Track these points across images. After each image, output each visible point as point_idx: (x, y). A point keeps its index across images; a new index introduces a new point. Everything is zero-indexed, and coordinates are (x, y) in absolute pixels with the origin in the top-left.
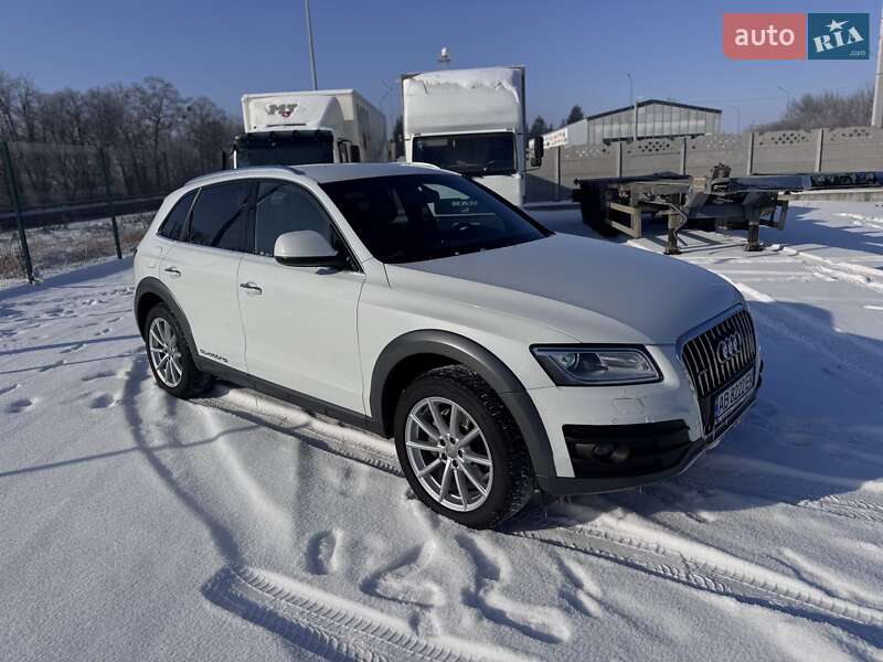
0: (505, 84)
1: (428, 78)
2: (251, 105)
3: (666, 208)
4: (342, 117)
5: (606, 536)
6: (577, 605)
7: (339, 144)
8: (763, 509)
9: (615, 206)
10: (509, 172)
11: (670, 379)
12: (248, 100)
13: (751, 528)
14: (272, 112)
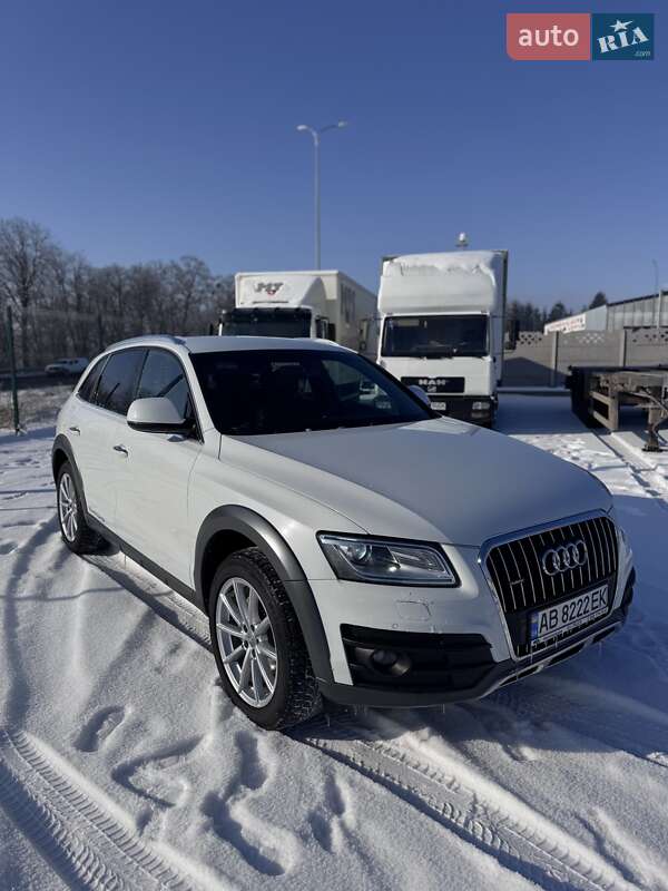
0: (482, 267)
1: (405, 260)
2: (243, 282)
3: (646, 400)
4: (325, 296)
5: (403, 759)
6: (323, 838)
7: (317, 321)
9: (597, 396)
10: (480, 354)
11: (468, 585)
12: (241, 277)
14: (259, 290)
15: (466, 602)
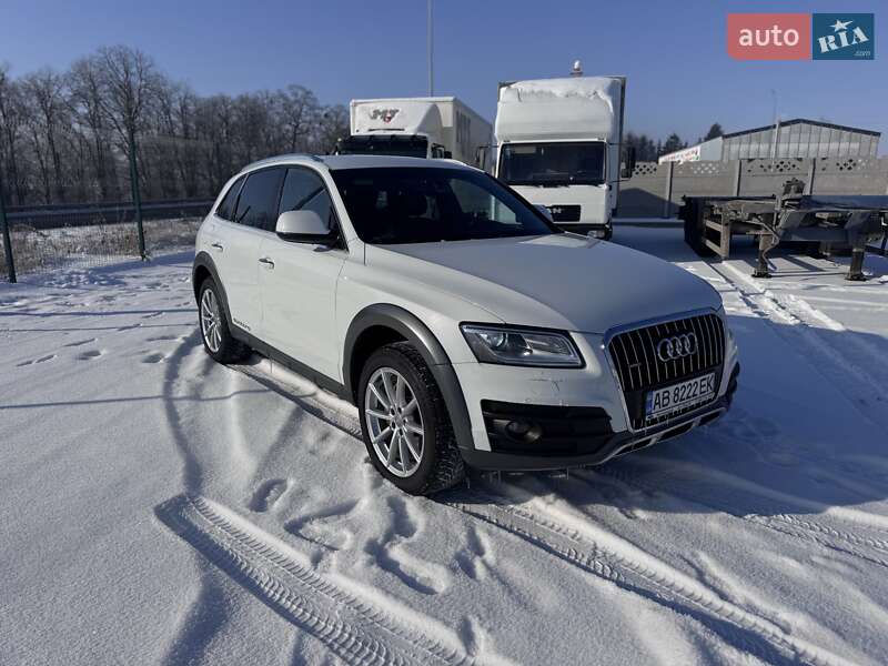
0: (600, 93)
1: (520, 86)
2: (357, 109)
3: (758, 227)
4: (441, 123)
5: (532, 518)
6: (469, 570)
7: (433, 149)
8: (701, 515)
9: (710, 224)
10: (596, 183)
11: (592, 366)
12: (356, 105)
13: (677, 531)
14: (374, 117)
15: (590, 381)
